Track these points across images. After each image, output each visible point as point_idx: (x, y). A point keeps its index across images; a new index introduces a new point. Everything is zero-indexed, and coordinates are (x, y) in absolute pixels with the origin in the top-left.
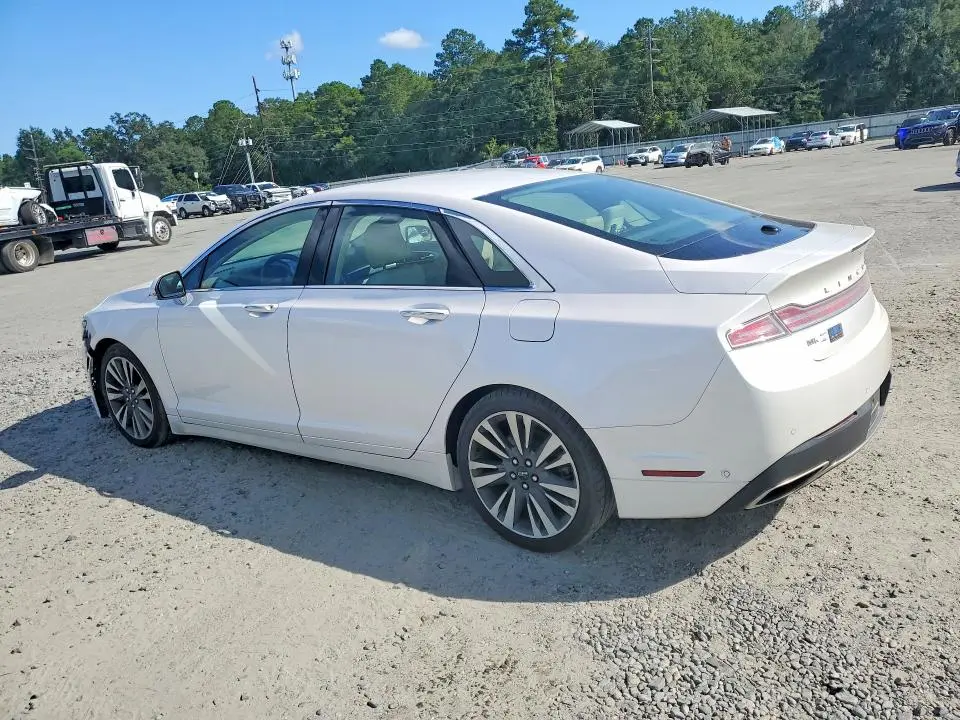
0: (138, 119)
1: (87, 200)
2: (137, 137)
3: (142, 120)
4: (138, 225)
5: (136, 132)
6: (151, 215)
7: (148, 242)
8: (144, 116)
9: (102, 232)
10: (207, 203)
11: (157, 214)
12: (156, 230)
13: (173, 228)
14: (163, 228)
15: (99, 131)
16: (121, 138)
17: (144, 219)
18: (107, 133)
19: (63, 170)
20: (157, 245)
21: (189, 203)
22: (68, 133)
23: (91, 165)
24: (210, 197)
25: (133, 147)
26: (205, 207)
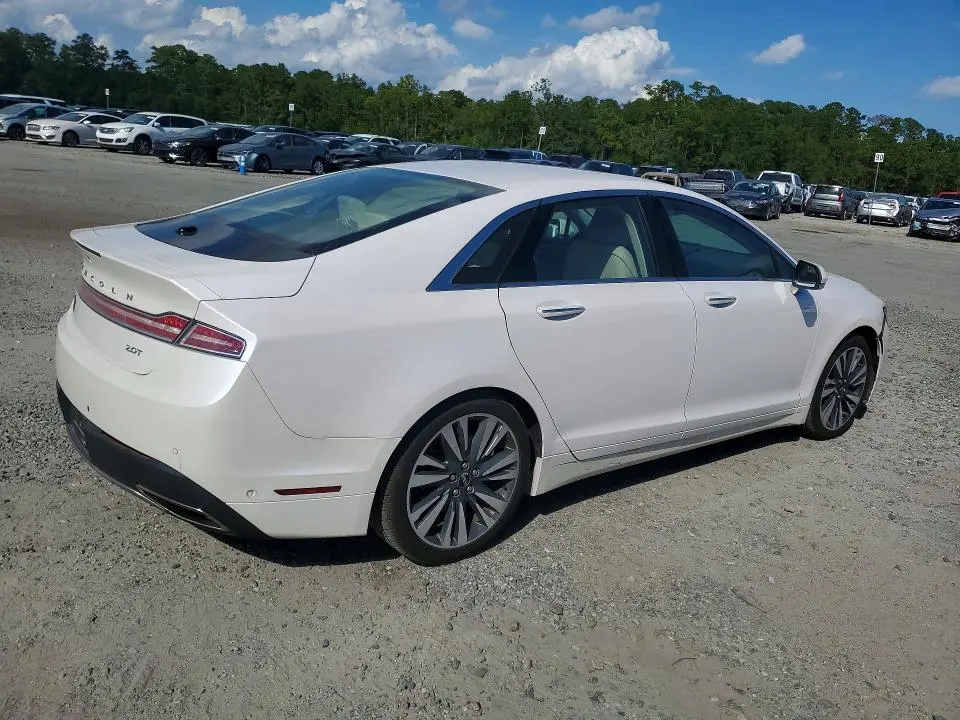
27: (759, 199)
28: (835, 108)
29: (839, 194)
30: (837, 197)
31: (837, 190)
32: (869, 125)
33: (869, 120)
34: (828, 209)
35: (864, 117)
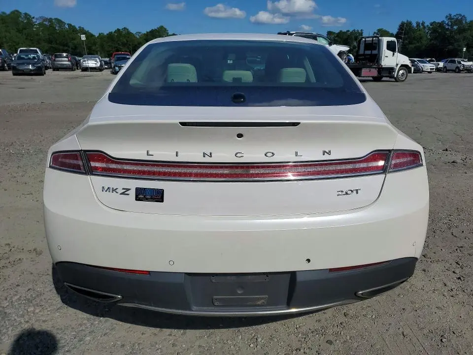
0: (460, 18)
1: (371, 55)
2: (455, 27)
3: (462, 18)
4: (390, 70)
5: (456, 25)
6: (399, 66)
7: (393, 80)
8: (464, 16)
9: (370, 71)
10: (459, 66)
11: (402, 66)
12: (399, 74)
13: (409, 75)
14: (403, 73)
15: (439, 23)
16: (447, 27)
17: (395, 67)
18: (441, 25)
19: (367, 39)
20: (397, 82)
21: (450, 64)
22: (423, 24)
23: (378, 38)
24: (462, 62)
25: (451, 32)
26: (458, 67)
27: (35, 64)
28: (16, 13)
29: (67, 57)
30: (66, 59)
31: (65, 55)
32: (38, 22)
33: (37, 19)
34: (65, 66)
35: (33, 18)
